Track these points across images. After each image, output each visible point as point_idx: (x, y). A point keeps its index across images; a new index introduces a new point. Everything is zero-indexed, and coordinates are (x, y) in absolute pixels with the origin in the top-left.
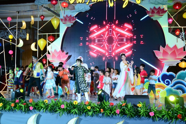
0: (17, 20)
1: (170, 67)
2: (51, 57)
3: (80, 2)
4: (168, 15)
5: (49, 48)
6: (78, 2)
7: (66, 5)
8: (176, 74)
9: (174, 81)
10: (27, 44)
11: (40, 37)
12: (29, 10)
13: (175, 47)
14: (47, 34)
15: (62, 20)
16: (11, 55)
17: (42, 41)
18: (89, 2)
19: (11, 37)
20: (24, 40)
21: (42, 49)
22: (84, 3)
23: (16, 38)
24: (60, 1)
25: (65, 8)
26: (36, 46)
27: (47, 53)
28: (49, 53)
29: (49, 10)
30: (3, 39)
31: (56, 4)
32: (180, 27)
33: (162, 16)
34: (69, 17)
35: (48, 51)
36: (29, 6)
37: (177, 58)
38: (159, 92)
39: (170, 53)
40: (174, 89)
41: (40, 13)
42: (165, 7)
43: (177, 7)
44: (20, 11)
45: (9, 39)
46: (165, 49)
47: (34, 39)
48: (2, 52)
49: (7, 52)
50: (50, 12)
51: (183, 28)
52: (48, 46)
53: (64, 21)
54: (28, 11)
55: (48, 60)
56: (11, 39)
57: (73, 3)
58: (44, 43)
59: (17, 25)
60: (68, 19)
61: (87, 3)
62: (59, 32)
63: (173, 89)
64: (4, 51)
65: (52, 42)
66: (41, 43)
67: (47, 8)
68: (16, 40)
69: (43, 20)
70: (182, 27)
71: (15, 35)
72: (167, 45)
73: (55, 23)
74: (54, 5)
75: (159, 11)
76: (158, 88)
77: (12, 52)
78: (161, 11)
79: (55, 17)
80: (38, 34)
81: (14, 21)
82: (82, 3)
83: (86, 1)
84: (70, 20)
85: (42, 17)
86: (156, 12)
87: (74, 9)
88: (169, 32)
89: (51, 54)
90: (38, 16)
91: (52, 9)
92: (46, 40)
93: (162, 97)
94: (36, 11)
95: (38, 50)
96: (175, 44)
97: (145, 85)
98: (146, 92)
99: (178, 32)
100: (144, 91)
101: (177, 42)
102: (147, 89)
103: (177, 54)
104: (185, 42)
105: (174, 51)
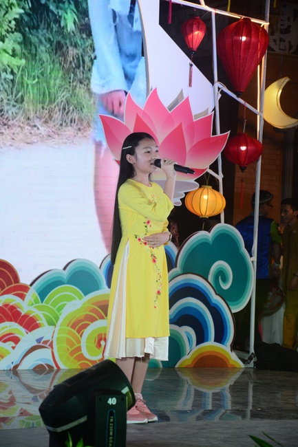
9: (172, 282)
13: (183, 106)
32: (205, 7)
38: (105, 340)
39: (161, 135)
46: (144, 112)
70: (214, 11)
88: (163, 22)
96: (181, 94)
97: (47, 303)
98: (46, 342)
99: (198, 35)
100: (39, 341)
101: (190, 85)
102: (51, 323)
103: (188, 147)
104: (219, 89)
105: (180, 127)
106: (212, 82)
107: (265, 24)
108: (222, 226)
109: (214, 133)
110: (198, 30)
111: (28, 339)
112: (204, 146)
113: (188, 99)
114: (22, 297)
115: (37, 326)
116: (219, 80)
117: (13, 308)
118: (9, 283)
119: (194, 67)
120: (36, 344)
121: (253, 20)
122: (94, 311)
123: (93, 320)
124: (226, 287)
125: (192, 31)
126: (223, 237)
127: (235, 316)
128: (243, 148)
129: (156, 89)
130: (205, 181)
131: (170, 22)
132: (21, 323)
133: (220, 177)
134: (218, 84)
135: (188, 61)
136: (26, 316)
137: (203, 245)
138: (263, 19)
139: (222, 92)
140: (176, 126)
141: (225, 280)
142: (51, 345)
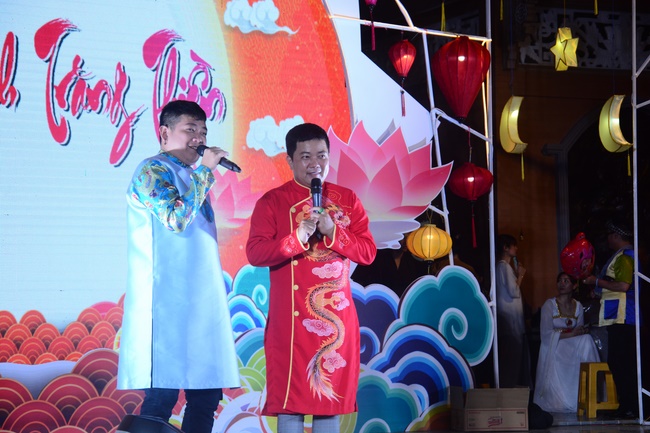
9: (395, 335)
13: (395, 138)
32: (412, 28)
40: (394, 380)
46: (349, 148)
51: (428, 35)
63: (389, 382)
70: (424, 32)
72: (361, 124)
88: (367, 48)
96: (393, 123)
98: (252, 410)
99: (407, 59)
100: (244, 408)
101: (403, 113)
102: (258, 388)
103: (404, 182)
104: (437, 115)
105: (393, 161)
106: (429, 109)
107: (487, 41)
108: (451, 269)
109: (435, 164)
110: (406, 53)
112: (423, 180)
113: (400, 129)
115: (242, 393)
116: (436, 106)
119: (406, 94)
120: (241, 412)
121: (471, 38)
124: (460, 337)
126: (453, 281)
127: (473, 369)
128: (471, 179)
129: (361, 122)
130: (427, 218)
131: (374, 49)
133: (445, 214)
134: (435, 111)
135: (398, 88)
137: (430, 291)
138: (484, 35)
139: (441, 119)
140: (388, 160)
141: (459, 329)
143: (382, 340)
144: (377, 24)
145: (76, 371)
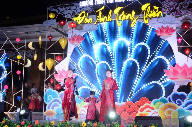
0: (25, 41)
1: (180, 86)
2: (59, 77)
3: (88, 22)
4: (177, 34)
5: (56, 68)
6: (86, 23)
7: (73, 25)
8: (187, 93)
9: (186, 101)
10: (35, 64)
11: (48, 57)
12: (38, 30)
13: (185, 66)
14: (55, 54)
15: (70, 40)
16: (19, 75)
17: (50, 61)
18: (97, 22)
19: (19, 57)
20: (32, 60)
21: (49, 69)
22: (92, 23)
23: (24, 58)
24: (69, 22)
25: (73, 28)
26: (44, 66)
27: (55, 72)
28: (56, 73)
29: (57, 30)
30: (11, 60)
31: (64, 24)
32: (189, 46)
33: (171, 36)
34: (77, 37)
35: (56, 71)
36: (38, 27)
37: (188, 77)
38: (171, 113)
39: (180, 72)
40: (186, 109)
41: (48, 33)
42: (174, 27)
43: (186, 26)
44: (28, 32)
45: (17, 60)
46: (175, 68)
47: (41, 59)
48: (10, 73)
49: (15, 72)
50: (58, 32)
52: (56, 65)
53: (72, 41)
54: (37, 32)
55: (56, 80)
56: (20, 60)
57: (81, 24)
58: (52, 63)
59: (25, 45)
60: (76, 39)
61: (95, 23)
62: (67, 52)
64: (12, 71)
65: (60, 62)
66: (49, 63)
67: (55, 29)
68: (24, 60)
69: (51, 40)
71: (23, 56)
72: (177, 64)
73: (63, 43)
74: (62, 26)
75: (167, 30)
76: (169, 108)
77: (20, 72)
78: (169, 31)
79: (63, 37)
80: (46, 54)
81: (23, 41)
82: (89, 23)
83: (94, 21)
84: (78, 40)
85: (50, 37)
86: (164, 31)
87: (82, 29)
88: (179, 51)
89: (59, 74)
90: (47, 36)
91: (60, 29)
92: (54, 60)
93: (173, 117)
94: (44, 31)
95: (45, 70)
96: (185, 63)
97: (156, 105)
98: (156, 112)
100: (155, 112)
101: (187, 61)
102: (157, 109)
103: (188, 73)
105: (185, 70)
111: (153, 112)
114: (150, 104)
115: (154, 109)
117: (148, 106)
118: (147, 101)
122: (167, 107)
123: (167, 108)
125: (187, 50)
132: (151, 109)
136: (151, 107)
142: (158, 113)
143: (183, 102)
144: (180, 46)
145: (126, 104)
